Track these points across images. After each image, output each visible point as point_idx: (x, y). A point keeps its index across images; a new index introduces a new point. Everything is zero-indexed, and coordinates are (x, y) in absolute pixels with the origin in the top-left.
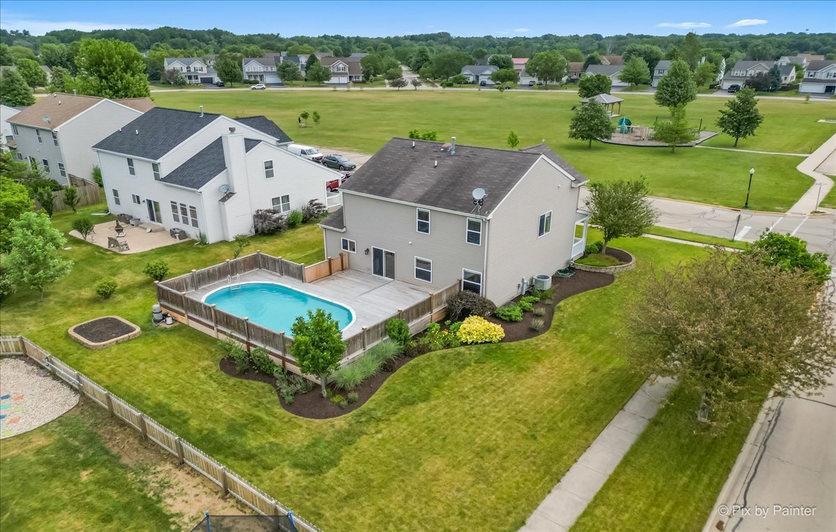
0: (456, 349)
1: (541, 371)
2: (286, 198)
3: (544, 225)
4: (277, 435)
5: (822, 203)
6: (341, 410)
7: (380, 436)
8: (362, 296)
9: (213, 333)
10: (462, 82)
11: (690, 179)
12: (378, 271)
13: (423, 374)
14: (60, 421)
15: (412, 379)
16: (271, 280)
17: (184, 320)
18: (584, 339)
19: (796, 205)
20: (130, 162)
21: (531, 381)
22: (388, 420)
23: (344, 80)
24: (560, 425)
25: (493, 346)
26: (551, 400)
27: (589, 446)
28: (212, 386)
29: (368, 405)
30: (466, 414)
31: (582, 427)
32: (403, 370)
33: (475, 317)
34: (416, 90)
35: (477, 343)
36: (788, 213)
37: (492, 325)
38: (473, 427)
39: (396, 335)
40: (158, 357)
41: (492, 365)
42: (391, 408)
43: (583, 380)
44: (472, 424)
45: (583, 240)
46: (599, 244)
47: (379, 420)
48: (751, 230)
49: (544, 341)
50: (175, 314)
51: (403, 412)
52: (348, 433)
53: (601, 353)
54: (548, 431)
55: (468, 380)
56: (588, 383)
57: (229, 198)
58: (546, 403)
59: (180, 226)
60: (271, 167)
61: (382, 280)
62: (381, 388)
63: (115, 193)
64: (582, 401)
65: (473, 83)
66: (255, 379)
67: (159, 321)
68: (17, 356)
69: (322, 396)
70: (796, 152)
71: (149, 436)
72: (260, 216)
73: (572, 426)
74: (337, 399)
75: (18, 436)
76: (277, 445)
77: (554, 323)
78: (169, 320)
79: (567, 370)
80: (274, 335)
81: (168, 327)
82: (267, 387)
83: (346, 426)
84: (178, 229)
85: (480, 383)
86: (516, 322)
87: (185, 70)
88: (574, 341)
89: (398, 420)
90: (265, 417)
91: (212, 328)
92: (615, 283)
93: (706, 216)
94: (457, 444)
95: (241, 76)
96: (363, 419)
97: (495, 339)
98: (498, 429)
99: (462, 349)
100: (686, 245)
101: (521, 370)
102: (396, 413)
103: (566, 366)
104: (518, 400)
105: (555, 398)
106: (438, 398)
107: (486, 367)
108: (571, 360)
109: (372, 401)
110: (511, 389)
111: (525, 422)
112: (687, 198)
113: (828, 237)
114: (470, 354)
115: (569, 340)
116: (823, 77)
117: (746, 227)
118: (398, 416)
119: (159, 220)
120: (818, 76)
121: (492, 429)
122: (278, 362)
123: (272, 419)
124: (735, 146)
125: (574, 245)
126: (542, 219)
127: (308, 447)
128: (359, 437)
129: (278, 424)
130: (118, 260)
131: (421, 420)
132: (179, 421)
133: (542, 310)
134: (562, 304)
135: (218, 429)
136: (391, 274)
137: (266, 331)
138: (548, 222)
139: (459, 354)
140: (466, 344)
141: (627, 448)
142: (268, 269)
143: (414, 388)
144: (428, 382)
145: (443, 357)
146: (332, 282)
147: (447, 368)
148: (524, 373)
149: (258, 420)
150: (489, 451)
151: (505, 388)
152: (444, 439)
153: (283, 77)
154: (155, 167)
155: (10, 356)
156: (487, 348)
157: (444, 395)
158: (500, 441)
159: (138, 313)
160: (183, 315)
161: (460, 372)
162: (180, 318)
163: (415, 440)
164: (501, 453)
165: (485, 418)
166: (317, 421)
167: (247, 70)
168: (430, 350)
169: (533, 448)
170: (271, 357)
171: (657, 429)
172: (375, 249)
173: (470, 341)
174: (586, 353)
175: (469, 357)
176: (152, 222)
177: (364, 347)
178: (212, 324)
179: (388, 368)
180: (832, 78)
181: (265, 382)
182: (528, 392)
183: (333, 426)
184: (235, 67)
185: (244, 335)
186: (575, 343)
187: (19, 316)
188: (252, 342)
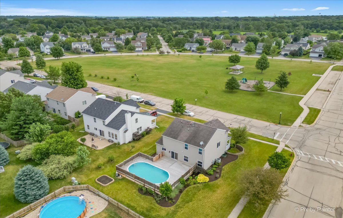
0: (197, 184)
1: (219, 191)
2: (141, 127)
3: (218, 145)
4: (158, 212)
5: (303, 121)
6: (171, 205)
7: (182, 212)
8: (170, 167)
9: (133, 181)
10: (185, 50)
11: (264, 109)
12: (173, 157)
13: (190, 193)
14: (106, 209)
15: (187, 195)
16: (144, 161)
17: (124, 176)
18: (229, 180)
19: (295, 122)
20: (95, 119)
21: (216, 195)
22: (183, 207)
23: (140, 49)
24: (224, 208)
25: (206, 184)
26: (221, 200)
27: (230, 213)
28: (138, 198)
29: (178, 203)
30: (201, 205)
31: (228, 208)
32: (184, 192)
33: (201, 174)
34: (168, 55)
35: (202, 183)
36: (292, 126)
37: (206, 177)
38: (203, 209)
39: (182, 183)
40: (122, 189)
41: (206, 190)
42: (183, 204)
43: (229, 194)
44: (203, 208)
45: (229, 144)
46: (234, 144)
47: (181, 207)
48: (279, 134)
49: (219, 181)
50: (122, 174)
51: (186, 205)
52: (175, 211)
53: (234, 185)
54: (221, 209)
55: (200, 195)
56: (230, 195)
57: (127, 131)
58: (220, 201)
59: (111, 138)
60: (137, 120)
61: (174, 160)
62: (180, 198)
63: (88, 126)
64: (229, 200)
65: (189, 50)
66: (148, 196)
67: (117, 176)
68: (86, 189)
69: (166, 201)
70: (300, 94)
71: (130, 213)
72: (134, 135)
73: (226, 208)
74: (170, 201)
75: (98, 214)
76: (159, 215)
77: (222, 175)
78: (120, 176)
79: (225, 191)
80: (152, 184)
81: (120, 178)
82: (152, 198)
83: (174, 209)
84: (110, 140)
85: (204, 196)
86: (212, 175)
87: (80, 47)
88: (227, 181)
89: (186, 207)
90: (154, 207)
91: (133, 179)
92: (238, 159)
93: (267, 128)
94: (200, 214)
95: (102, 49)
96: (177, 207)
97: (207, 182)
98: (209, 209)
99: (198, 185)
100: (259, 142)
101: (214, 191)
102: (185, 205)
103: (225, 190)
104: (213, 201)
105: (222, 200)
106: (194, 201)
107: (205, 190)
108: (226, 188)
109: (178, 202)
110: (212, 197)
111: (215, 207)
112: (262, 119)
113: (301, 137)
114: (201, 186)
115: (226, 181)
116: (318, 51)
117: (278, 133)
118: (185, 206)
119: (103, 136)
120: (316, 51)
121: (208, 209)
122: (153, 190)
123: (156, 208)
124: (281, 91)
125: (227, 146)
126: (218, 144)
127: (166, 215)
128: (177, 212)
129: (158, 209)
130: (97, 152)
131: (191, 207)
132: (134, 209)
133: (218, 171)
134: (223, 167)
135: (144, 211)
136: (176, 158)
137: (150, 183)
138: (219, 144)
139: (198, 186)
140: (199, 183)
141: (239, 214)
142: (142, 157)
143: (188, 198)
144: (191, 196)
145: (194, 187)
146: (160, 161)
147: (195, 191)
148: (214, 192)
149: (153, 208)
150: (208, 215)
151: (210, 197)
152: (197, 212)
153: (117, 49)
154: (104, 122)
155: (84, 189)
156: (205, 184)
157: (195, 199)
158: (210, 213)
159: (110, 173)
160: (124, 175)
161: (198, 192)
162: (123, 175)
163: (190, 213)
164: (210, 216)
165: (206, 206)
166: (166, 208)
167: (103, 46)
168: (190, 185)
169: (217, 214)
170: (152, 189)
171: (246, 208)
172: (172, 151)
173: (200, 182)
174: (230, 185)
175: (201, 187)
176: (101, 136)
177: (174, 186)
178: (134, 179)
179: (181, 192)
180: (321, 51)
181: (151, 196)
182: (216, 198)
183: (171, 209)
184: (100, 46)
185: (143, 182)
186: (227, 182)
187: (79, 175)
188: (145, 184)
